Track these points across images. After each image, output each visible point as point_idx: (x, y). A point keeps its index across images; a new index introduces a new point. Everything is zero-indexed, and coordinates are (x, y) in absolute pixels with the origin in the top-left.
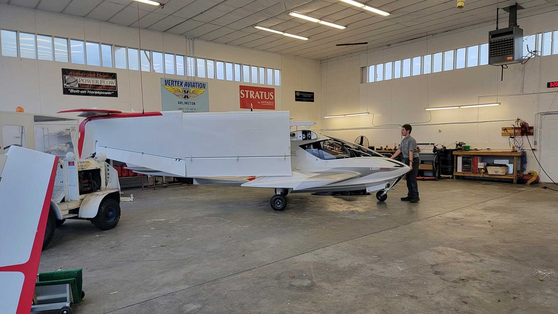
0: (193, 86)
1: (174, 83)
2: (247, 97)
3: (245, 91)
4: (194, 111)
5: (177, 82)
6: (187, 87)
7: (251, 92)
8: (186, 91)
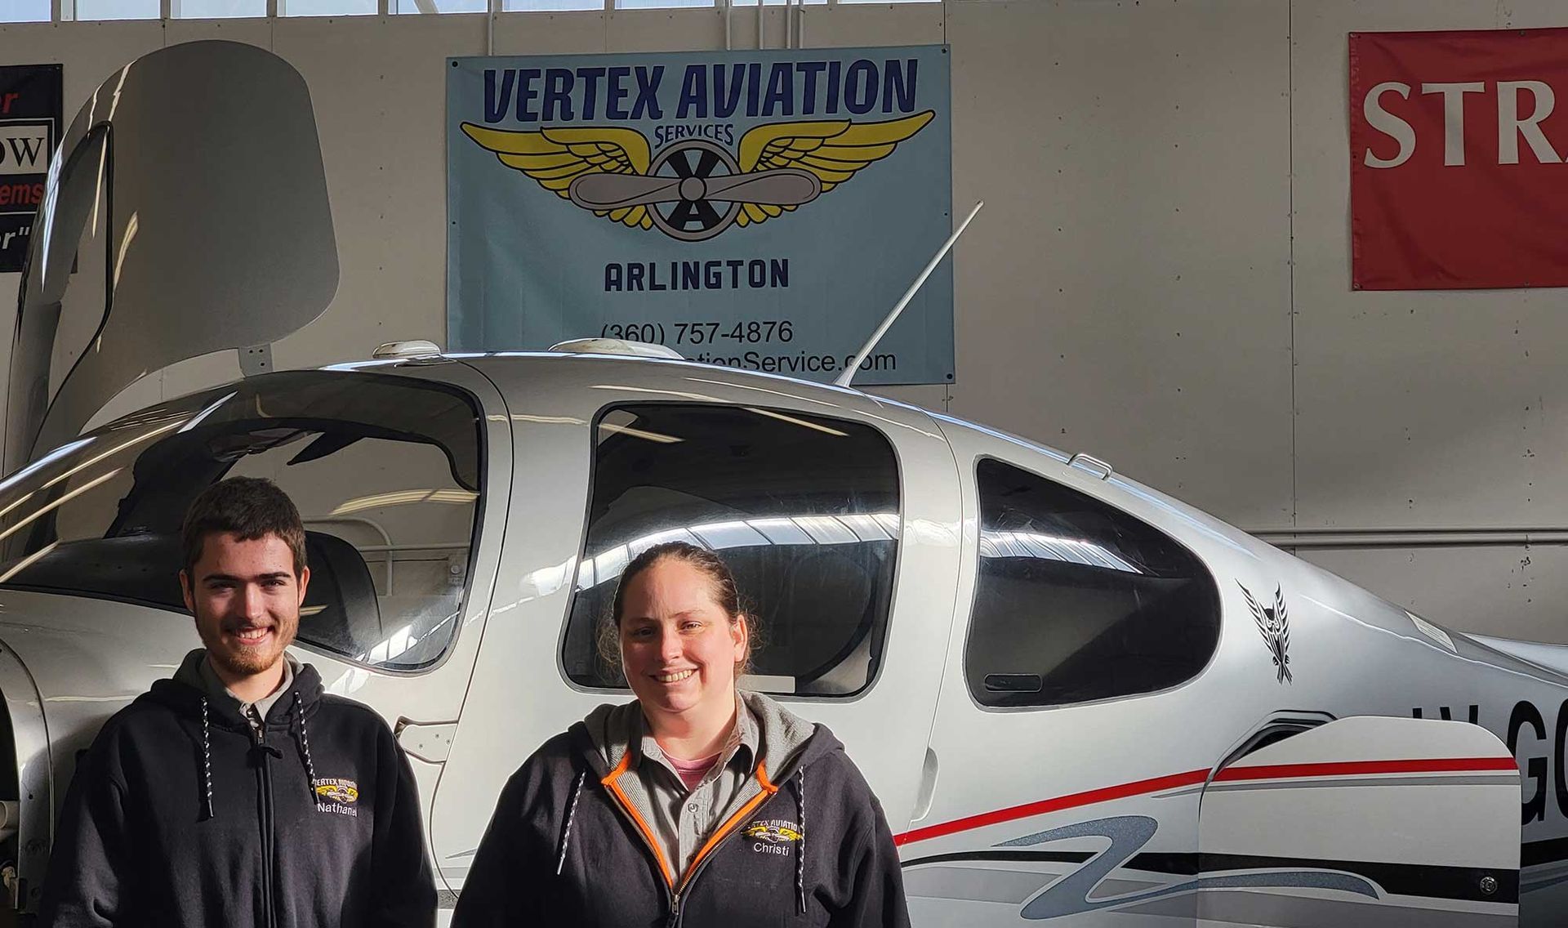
0: (772, 97)
1: (577, 95)
2: (1454, 155)
3: (1429, 88)
4: (772, 347)
5: (602, 83)
6: (702, 113)
7: (1507, 92)
8: (694, 160)
